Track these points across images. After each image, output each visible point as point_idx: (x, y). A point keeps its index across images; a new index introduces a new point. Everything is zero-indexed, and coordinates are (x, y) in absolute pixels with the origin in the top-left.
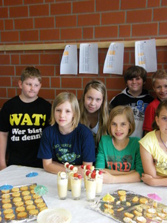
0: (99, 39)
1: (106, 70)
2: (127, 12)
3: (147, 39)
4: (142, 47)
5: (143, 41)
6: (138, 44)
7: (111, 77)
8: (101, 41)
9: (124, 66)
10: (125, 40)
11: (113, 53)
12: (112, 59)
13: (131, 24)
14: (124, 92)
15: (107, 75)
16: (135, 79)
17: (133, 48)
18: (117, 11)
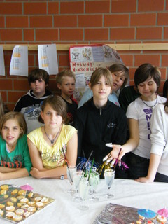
0: (5, 42)
1: (13, 72)
2: (30, 17)
3: (50, 43)
4: (45, 51)
5: (45, 46)
6: (40, 48)
7: (18, 79)
8: (7, 43)
9: (29, 68)
10: (30, 43)
11: (19, 55)
12: (18, 62)
13: (35, 29)
14: (29, 93)
15: (14, 76)
16: (37, 81)
17: (37, 52)
18: (20, 15)
